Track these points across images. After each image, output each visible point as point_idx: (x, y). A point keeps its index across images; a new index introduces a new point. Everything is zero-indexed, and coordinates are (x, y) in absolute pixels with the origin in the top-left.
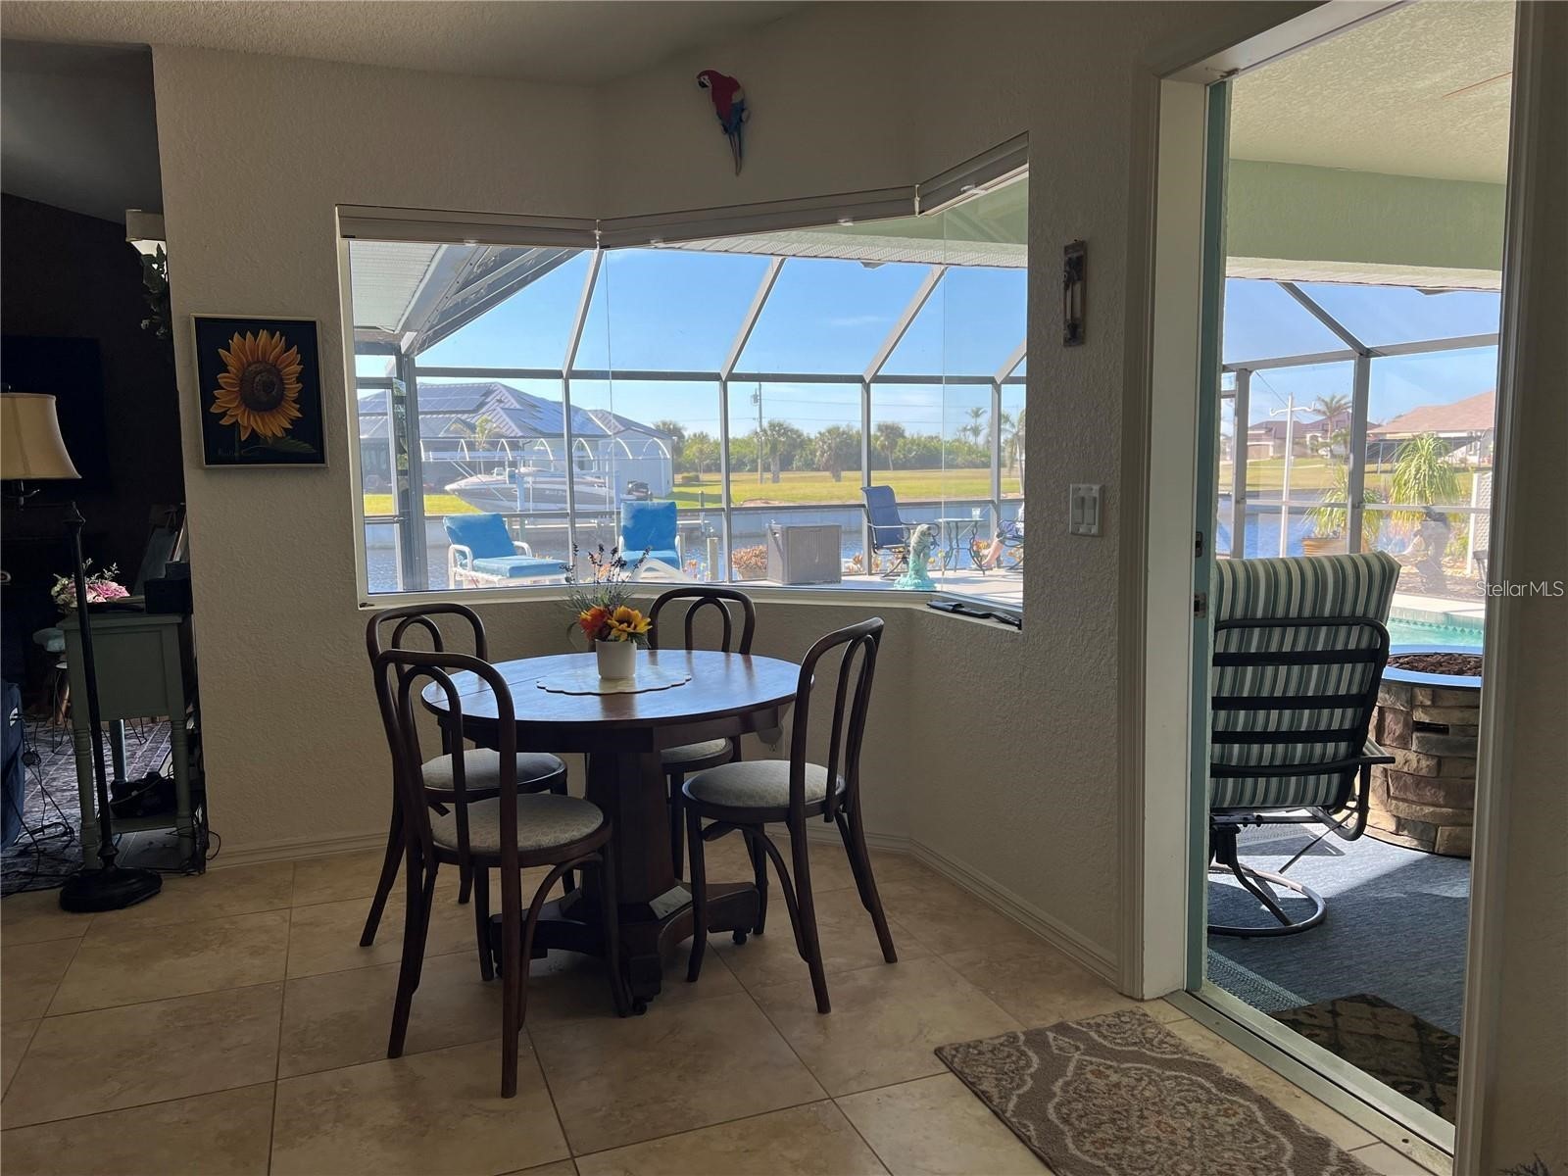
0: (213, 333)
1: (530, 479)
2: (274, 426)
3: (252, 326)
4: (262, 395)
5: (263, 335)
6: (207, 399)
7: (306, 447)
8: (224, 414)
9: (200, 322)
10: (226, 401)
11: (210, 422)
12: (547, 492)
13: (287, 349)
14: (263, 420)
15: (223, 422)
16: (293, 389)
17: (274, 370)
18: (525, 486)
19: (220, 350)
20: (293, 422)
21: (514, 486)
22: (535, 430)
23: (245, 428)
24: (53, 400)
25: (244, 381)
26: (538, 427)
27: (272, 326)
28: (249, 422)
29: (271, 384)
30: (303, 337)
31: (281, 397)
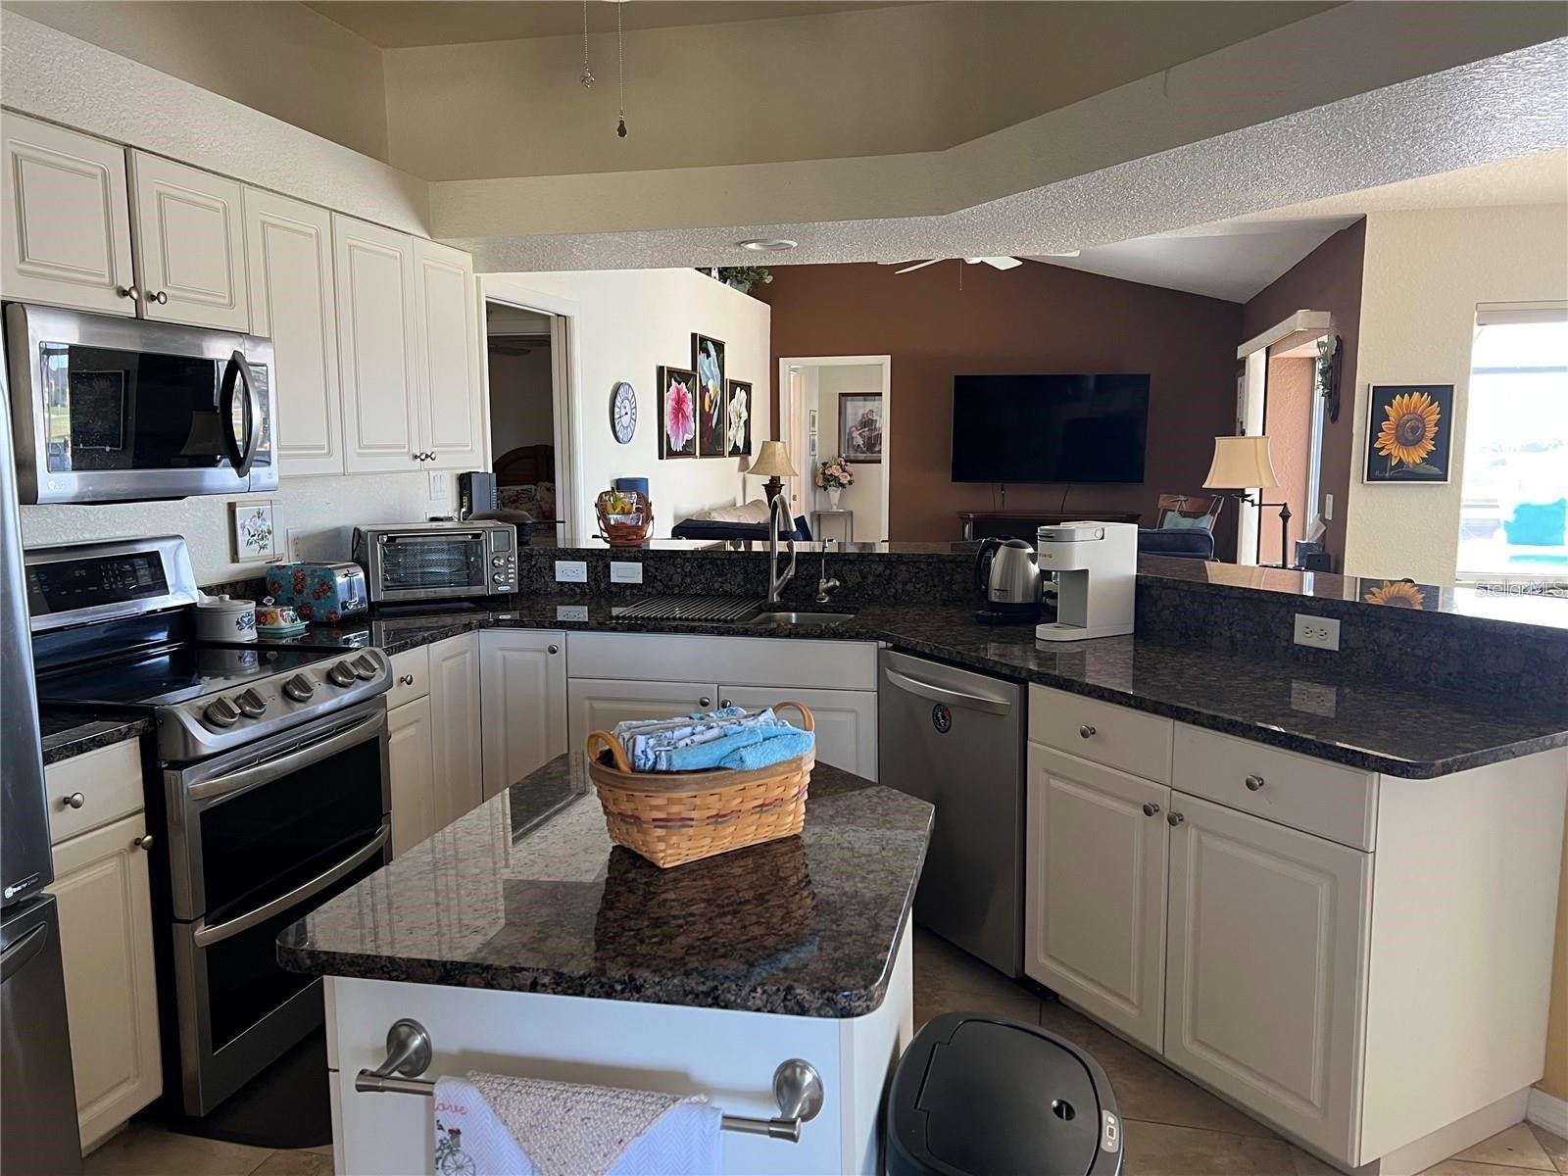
0: (1383, 394)
2: (1414, 457)
3: (1409, 390)
4: (1409, 436)
5: (1416, 395)
6: (1373, 439)
7: (1436, 470)
8: (1383, 448)
9: (1376, 389)
10: (1386, 440)
11: (1373, 453)
13: (1431, 404)
14: (1408, 452)
15: (1382, 453)
16: (1431, 431)
17: (1421, 419)
19: (1386, 407)
20: (1428, 453)
23: (1396, 457)
25: (1399, 427)
27: (1421, 389)
28: (1397, 453)
29: (1414, 429)
30: (1442, 396)
31: (1423, 436)
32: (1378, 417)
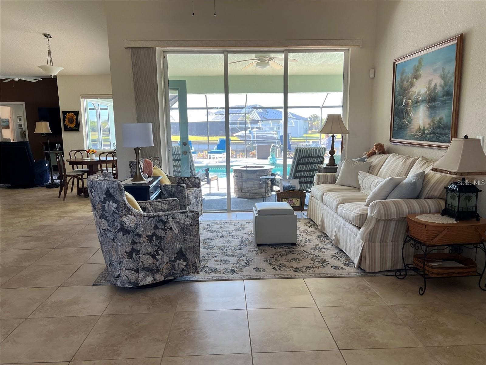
0: (65, 113)
1: (255, 132)
2: (72, 126)
3: (70, 112)
4: (71, 122)
5: (71, 113)
6: (64, 122)
7: (77, 128)
8: (66, 124)
9: (63, 112)
10: (66, 122)
11: (64, 125)
12: (260, 136)
13: (74, 115)
15: (66, 125)
16: (75, 120)
17: (72, 118)
18: (254, 134)
19: (66, 115)
20: (75, 125)
21: (250, 134)
22: (265, 118)
24: (48, 122)
25: (69, 119)
26: (265, 117)
27: (72, 112)
28: (69, 125)
29: (72, 120)
30: (76, 113)
31: (73, 122)
32: (64, 118)
